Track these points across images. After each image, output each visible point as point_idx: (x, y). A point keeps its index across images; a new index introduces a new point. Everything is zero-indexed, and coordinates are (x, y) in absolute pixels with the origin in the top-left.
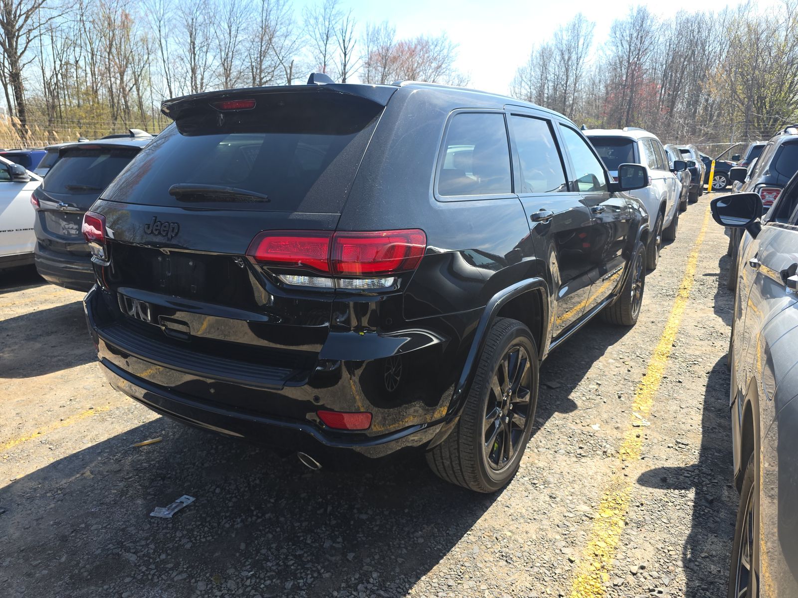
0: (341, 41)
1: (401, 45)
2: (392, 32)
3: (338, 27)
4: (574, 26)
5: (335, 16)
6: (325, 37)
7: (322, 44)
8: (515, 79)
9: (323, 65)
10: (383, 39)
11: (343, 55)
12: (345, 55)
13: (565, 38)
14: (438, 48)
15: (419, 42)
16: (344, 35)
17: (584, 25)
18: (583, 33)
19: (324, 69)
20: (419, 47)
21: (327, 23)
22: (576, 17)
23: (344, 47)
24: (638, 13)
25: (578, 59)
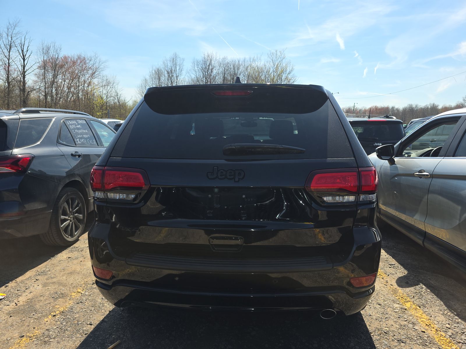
0: (21, 51)
1: (65, 58)
2: (59, 49)
3: (18, 42)
4: (174, 59)
5: (16, 34)
6: (9, 47)
7: (6, 51)
8: (142, 84)
9: (7, 65)
10: (52, 53)
11: (22, 60)
12: (24, 60)
13: (169, 65)
14: (92, 62)
15: (79, 58)
16: (22, 47)
17: (178, 59)
18: (178, 64)
19: (8, 68)
20: (79, 61)
21: (10, 39)
22: (173, 54)
23: (23, 55)
24: (208, 56)
25: (177, 77)
